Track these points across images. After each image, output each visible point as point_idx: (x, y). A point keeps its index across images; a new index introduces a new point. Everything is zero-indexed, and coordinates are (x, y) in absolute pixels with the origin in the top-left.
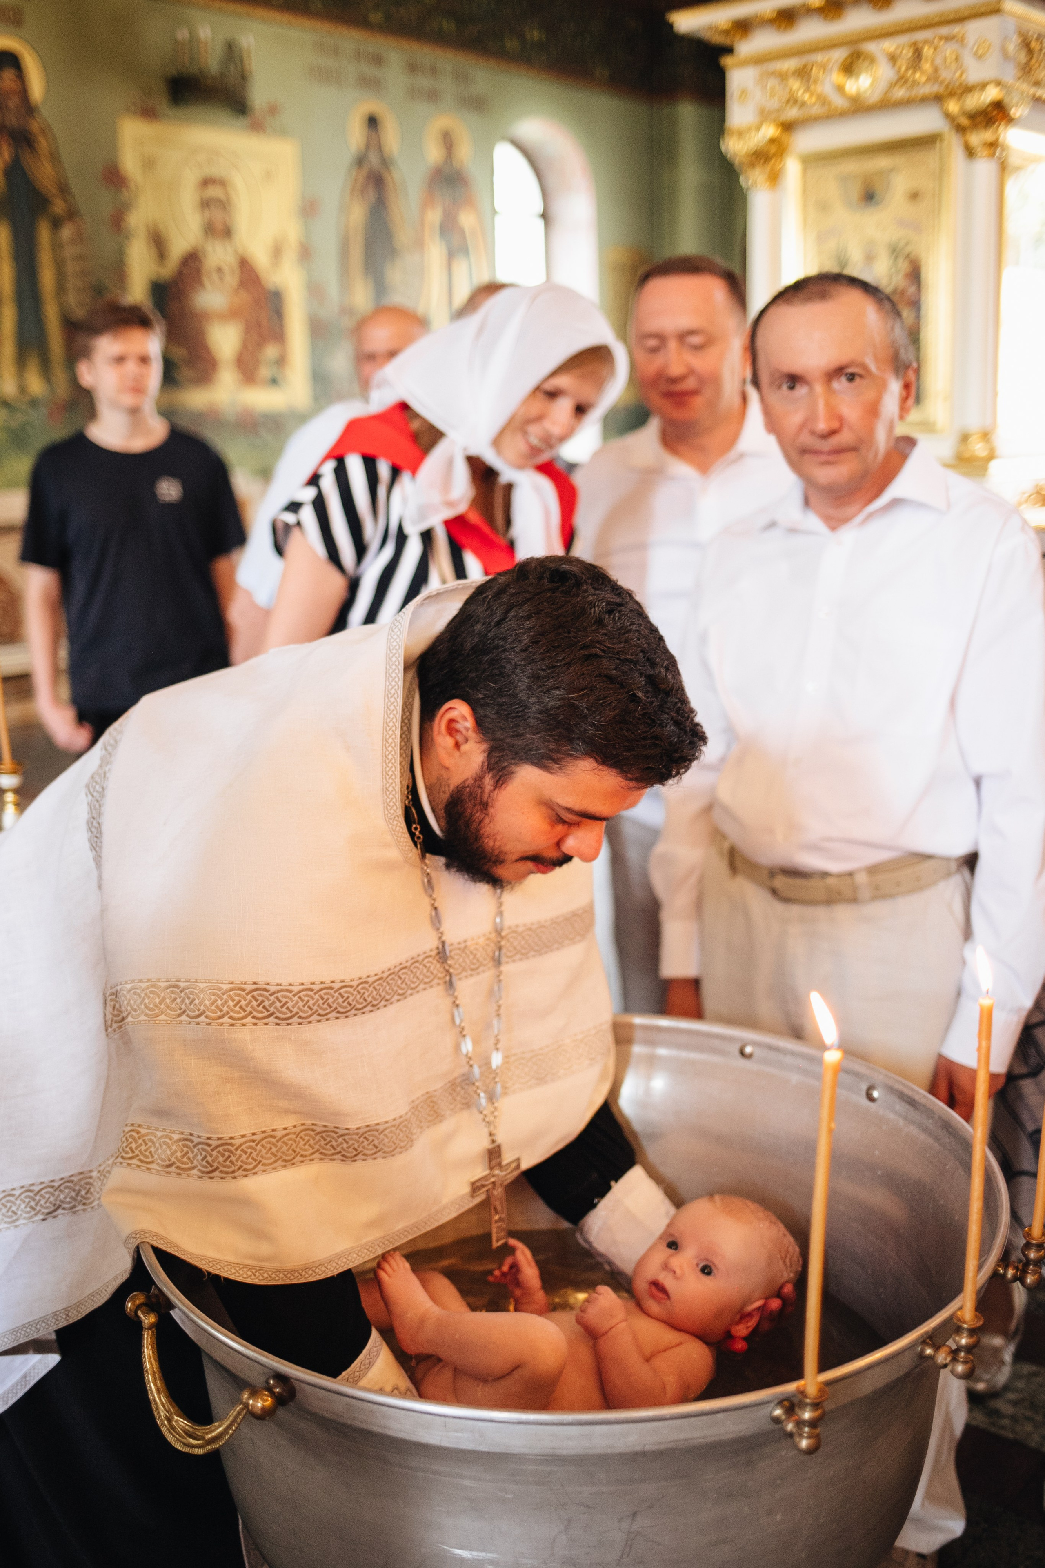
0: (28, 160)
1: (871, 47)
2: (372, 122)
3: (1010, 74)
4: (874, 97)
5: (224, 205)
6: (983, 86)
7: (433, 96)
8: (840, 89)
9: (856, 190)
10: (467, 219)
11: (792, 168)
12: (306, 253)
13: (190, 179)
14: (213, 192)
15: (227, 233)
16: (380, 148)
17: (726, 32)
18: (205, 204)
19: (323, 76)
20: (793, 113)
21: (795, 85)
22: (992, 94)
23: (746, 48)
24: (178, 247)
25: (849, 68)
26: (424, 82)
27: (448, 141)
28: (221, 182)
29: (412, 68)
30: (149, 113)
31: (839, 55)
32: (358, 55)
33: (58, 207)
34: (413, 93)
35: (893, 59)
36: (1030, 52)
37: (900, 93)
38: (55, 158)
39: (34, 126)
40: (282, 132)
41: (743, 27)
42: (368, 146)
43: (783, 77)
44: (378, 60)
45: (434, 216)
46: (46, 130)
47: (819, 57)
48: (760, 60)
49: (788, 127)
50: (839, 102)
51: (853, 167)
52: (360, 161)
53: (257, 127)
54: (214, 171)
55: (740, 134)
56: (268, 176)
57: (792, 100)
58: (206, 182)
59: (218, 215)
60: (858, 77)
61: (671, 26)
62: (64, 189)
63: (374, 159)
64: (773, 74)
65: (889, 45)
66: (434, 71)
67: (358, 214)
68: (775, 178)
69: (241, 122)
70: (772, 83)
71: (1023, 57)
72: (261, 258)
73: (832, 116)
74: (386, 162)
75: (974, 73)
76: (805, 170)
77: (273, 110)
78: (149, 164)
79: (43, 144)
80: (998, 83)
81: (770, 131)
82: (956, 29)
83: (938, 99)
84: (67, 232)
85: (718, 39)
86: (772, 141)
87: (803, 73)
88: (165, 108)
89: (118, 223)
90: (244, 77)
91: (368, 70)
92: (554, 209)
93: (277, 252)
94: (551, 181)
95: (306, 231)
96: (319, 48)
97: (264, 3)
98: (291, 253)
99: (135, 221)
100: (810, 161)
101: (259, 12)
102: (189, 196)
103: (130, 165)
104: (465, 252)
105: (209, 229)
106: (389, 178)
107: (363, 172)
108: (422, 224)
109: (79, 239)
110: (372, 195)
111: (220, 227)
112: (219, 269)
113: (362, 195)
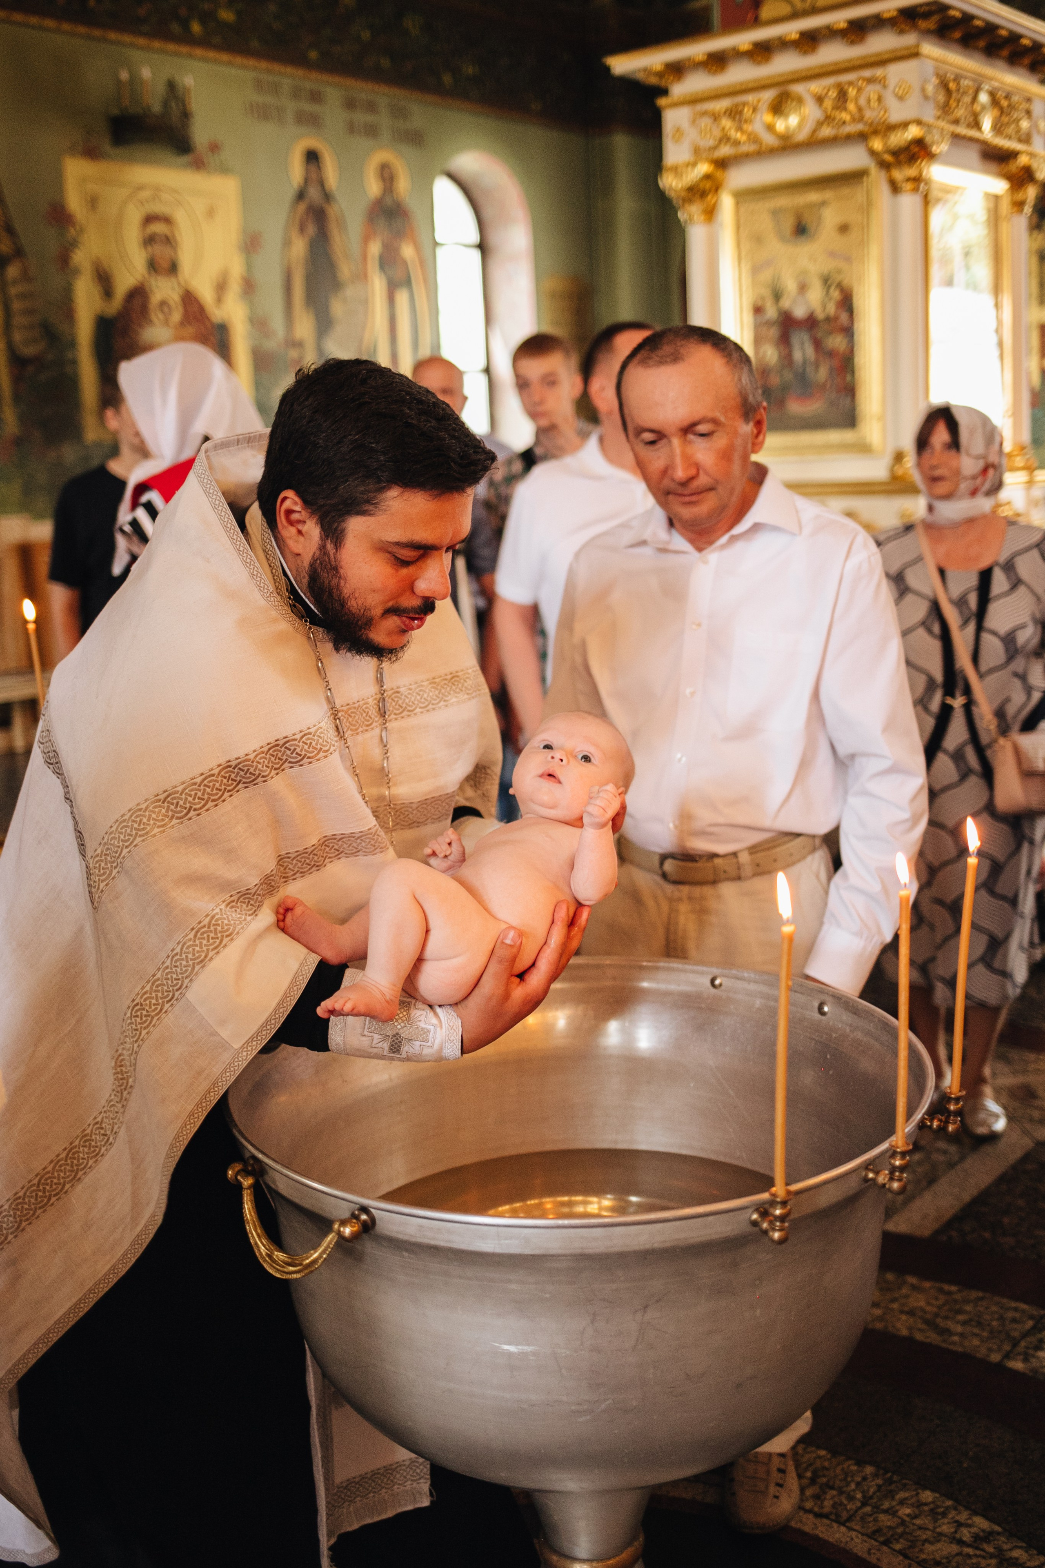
1: (798, 89)
2: (312, 157)
3: (929, 114)
4: (802, 136)
5: (169, 241)
6: (905, 125)
7: (372, 131)
8: (770, 128)
9: (788, 224)
10: (408, 251)
11: (726, 202)
12: (249, 287)
13: (134, 216)
14: (158, 228)
15: (173, 268)
16: (321, 183)
17: (660, 75)
18: (149, 241)
19: (263, 113)
20: (725, 151)
21: (726, 123)
22: (914, 132)
23: (679, 89)
24: (124, 283)
25: (778, 108)
26: (361, 117)
27: (387, 175)
28: (167, 220)
29: (350, 104)
30: (92, 153)
31: (768, 96)
32: (296, 93)
34: (351, 129)
35: (820, 100)
36: (948, 92)
37: (827, 131)
38: (1, 199)
40: (224, 170)
41: (677, 69)
42: (309, 182)
43: (716, 117)
44: (316, 97)
45: (375, 248)
47: (750, 98)
48: (693, 101)
49: (722, 164)
50: (769, 140)
51: (784, 201)
52: (301, 195)
53: (199, 165)
54: (158, 208)
55: (675, 169)
56: (211, 213)
57: (725, 139)
58: (149, 219)
59: (160, 251)
60: (787, 116)
61: (607, 69)
63: (314, 193)
64: (705, 113)
65: (815, 87)
66: (371, 107)
67: (299, 247)
68: (710, 213)
69: (185, 159)
70: (706, 122)
71: (941, 98)
72: (206, 294)
73: (763, 153)
74: (328, 197)
75: (896, 113)
76: (737, 204)
77: (214, 147)
78: (94, 203)
80: (919, 122)
81: (704, 168)
82: (879, 72)
83: (862, 137)
84: (13, 272)
85: (653, 80)
86: (707, 177)
87: (734, 113)
88: (107, 147)
89: (64, 260)
90: (186, 115)
91: (308, 107)
92: (494, 239)
93: (221, 287)
94: (488, 213)
95: (249, 266)
96: (259, 85)
97: (203, 42)
98: (234, 288)
99: (81, 258)
100: (743, 196)
101: (199, 52)
102: (132, 234)
103: (74, 203)
104: (407, 282)
105: (153, 266)
106: (332, 212)
107: (302, 207)
108: (365, 258)
109: (26, 276)
110: (311, 229)
111: (164, 264)
112: (163, 304)
113: (302, 229)
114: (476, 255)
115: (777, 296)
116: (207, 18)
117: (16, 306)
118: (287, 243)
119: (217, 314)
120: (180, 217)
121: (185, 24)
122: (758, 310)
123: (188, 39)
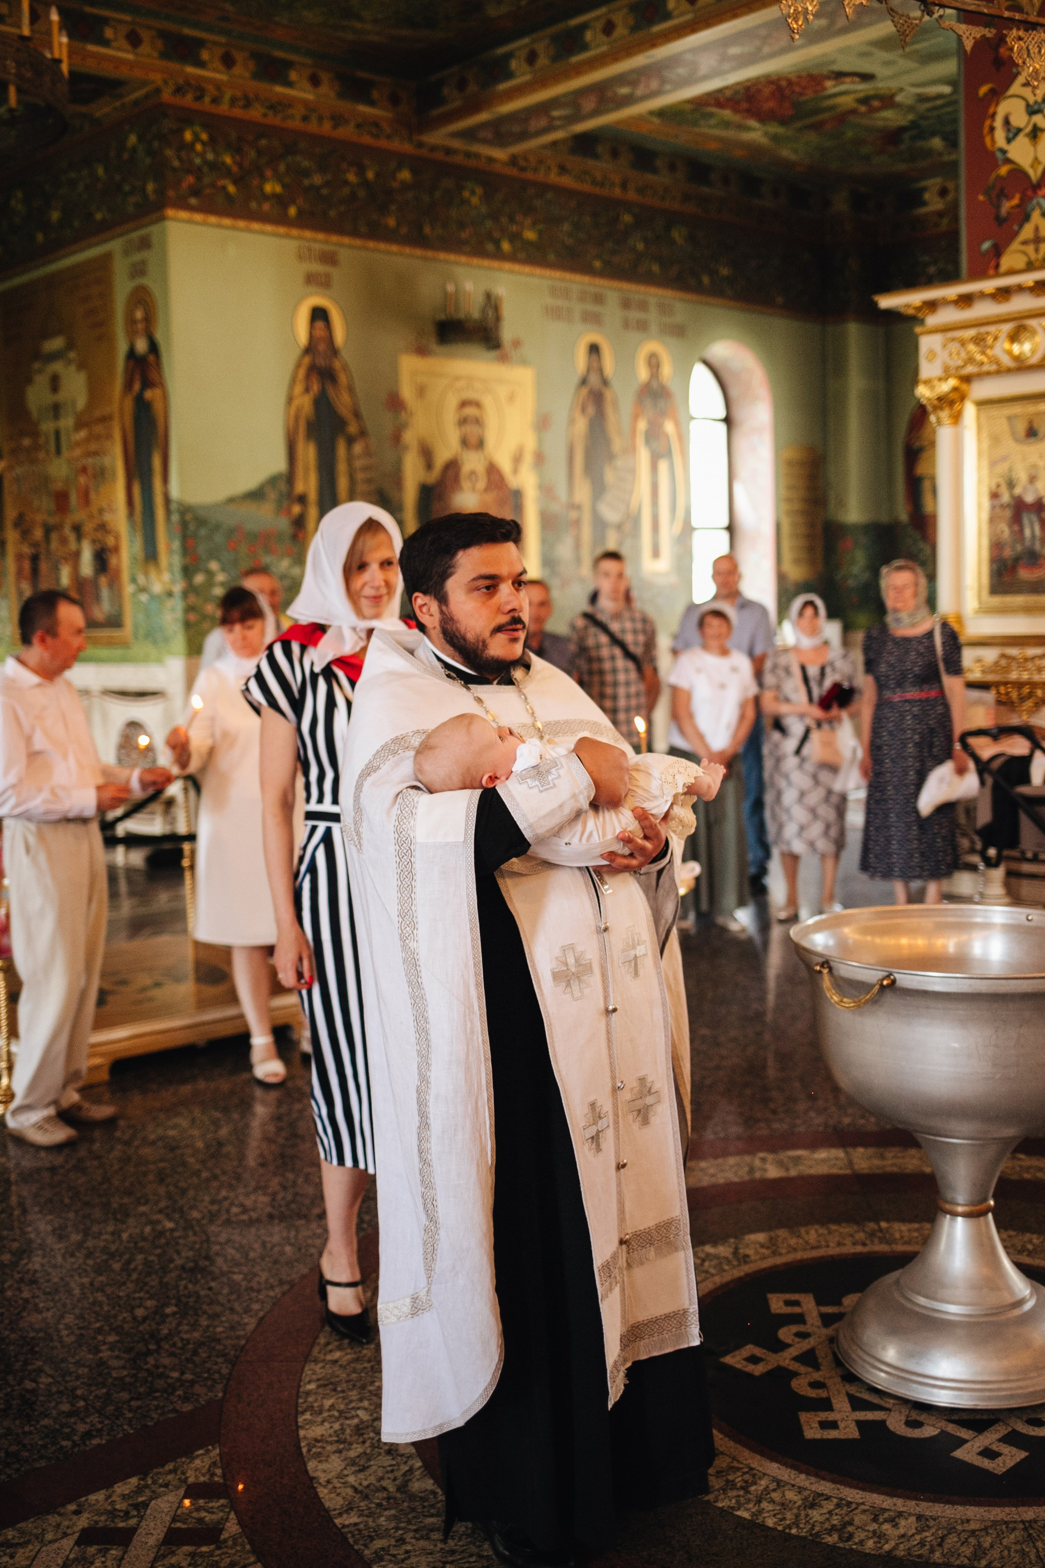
0: (331, 391)
1: (1033, 323)
2: (594, 349)
4: (1034, 360)
5: (478, 422)
7: (642, 326)
8: (1008, 352)
9: (1021, 427)
10: (669, 427)
11: (970, 411)
12: (540, 459)
13: (452, 402)
14: (470, 411)
15: (480, 444)
16: (601, 370)
17: (919, 309)
18: (463, 422)
19: (555, 313)
20: (970, 369)
21: (972, 347)
23: (932, 320)
24: (442, 457)
25: (1015, 337)
26: (634, 315)
27: (654, 363)
28: (477, 404)
29: (626, 304)
30: (422, 351)
31: (1007, 328)
32: (582, 298)
33: (353, 429)
34: (626, 325)
38: (351, 389)
39: (337, 365)
40: (524, 362)
41: (932, 305)
42: (588, 371)
43: (963, 343)
44: (599, 299)
45: (642, 425)
46: (345, 368)
47: (992, 329)
48: (943, 329)
49: (967, 379)
50: (1007, 361)
51: (1016, 409)
52: (584, 382)
53: (504, 359)
54: (470, 395)
55: (927, 382)
56: (511, 398)
57: (971, 360)
58: (464, 404)
59: (471, 430)
60: (1021, 342)
61: (875, 304)
62: (357, 415)
63: (594, 379)
64: (953, 340)
66: (643, 306)
67: (581, 425)
68: (955, 417)
69: (493, 354)
70: (954, 347)
72: (505, 464)
73: (1002, 372)
74: (605, 382)
76: (978, 410)
77: (517, 344)
78: (421, 391)
79: (343, 379)
81: (952, 382)
84: (358, 448)
85: (911, 312)
86: (955, 389)
87: (979, 340)
88: (434, 346)
89: (397, 438)
90: (498, 319)
91: (590, 307)
92: (739, 414)
93: (517, 459)
94: (733, 392)
95: (540, 442)
96: (553, 291)
97: (512, 258)
98: (528, 459)
99: (410, 437)
100: (981, 404)
101: (507, 266)
102: (450, 415)
103: (407, 392)
104: (669, 454)
105: (465, 443)
106: (608, 395)
107: (584, 391)
108: (634, 432)
109: (368, 453)
110: (591, 410)
111: (473, 440)
112: (473, 473)
113: (583, 410)
114: (723, 427)
115: (1011, 485)
116: (514, 238)
117: (360, 476)
118: (572, 421)
119: (513, 482)
120: (487, 401)
121: (497, 243)
122: (994, 495)
123: (499, 255)
